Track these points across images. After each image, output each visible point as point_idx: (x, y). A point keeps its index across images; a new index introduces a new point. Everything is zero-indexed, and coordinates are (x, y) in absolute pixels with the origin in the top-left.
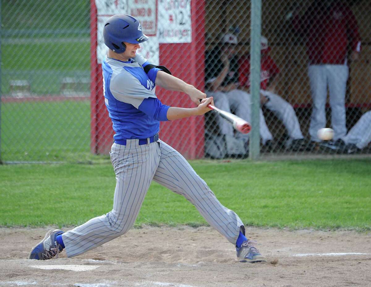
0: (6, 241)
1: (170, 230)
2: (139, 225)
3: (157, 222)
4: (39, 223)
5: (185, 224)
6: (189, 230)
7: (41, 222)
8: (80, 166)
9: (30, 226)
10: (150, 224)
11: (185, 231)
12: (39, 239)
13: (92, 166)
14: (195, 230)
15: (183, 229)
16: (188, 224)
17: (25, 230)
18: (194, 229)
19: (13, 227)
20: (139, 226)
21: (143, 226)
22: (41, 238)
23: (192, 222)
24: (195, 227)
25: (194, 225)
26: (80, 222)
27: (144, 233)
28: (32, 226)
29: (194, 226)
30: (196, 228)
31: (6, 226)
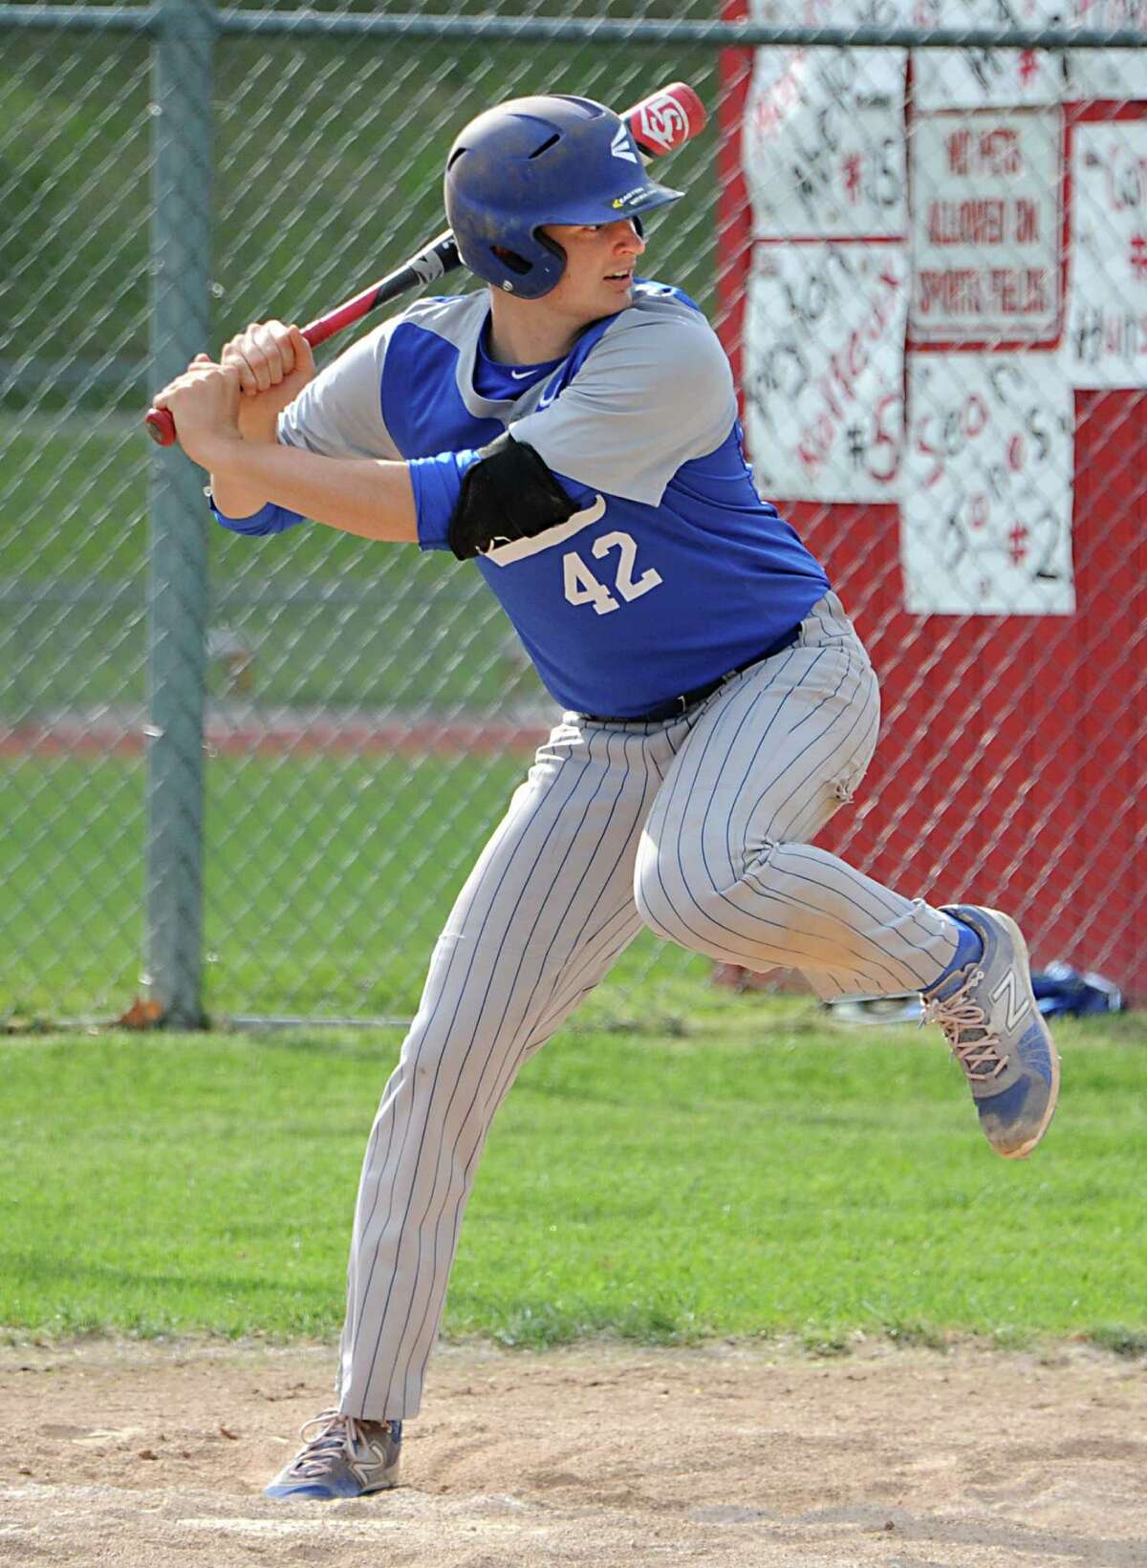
0: (118, 1405)
1: (996, 1362)
2: (833, 1338)
3: (926, 1325)
4: (307, 1319)
5: (1075, 1334)
6: (1094, 1367)
7: (316, 1316)
8: (615, 1042)
9: (262, 1332)
10: (888, 1333)
11: (1072, 1369)
12: (289, 1398)
13: (680, 1047)
14: (1125, 1367)
15: (1065, 1362)
16: (1096, 1339)
17: (230, 1352)
18: (1127, 1360)
19: (172, 1340)
20: (831, 1345)
21: (849, 1344)
22: (302, 1392)
23: (1114, 1323)
24: (1128, 1353)
25: (1125, 1340)
26: (524, 1317)
27: (850, 1378)
28: (270, 1334)
29: (1125, 1345)
30: (1134, 1357)
31: (134, 1333)
